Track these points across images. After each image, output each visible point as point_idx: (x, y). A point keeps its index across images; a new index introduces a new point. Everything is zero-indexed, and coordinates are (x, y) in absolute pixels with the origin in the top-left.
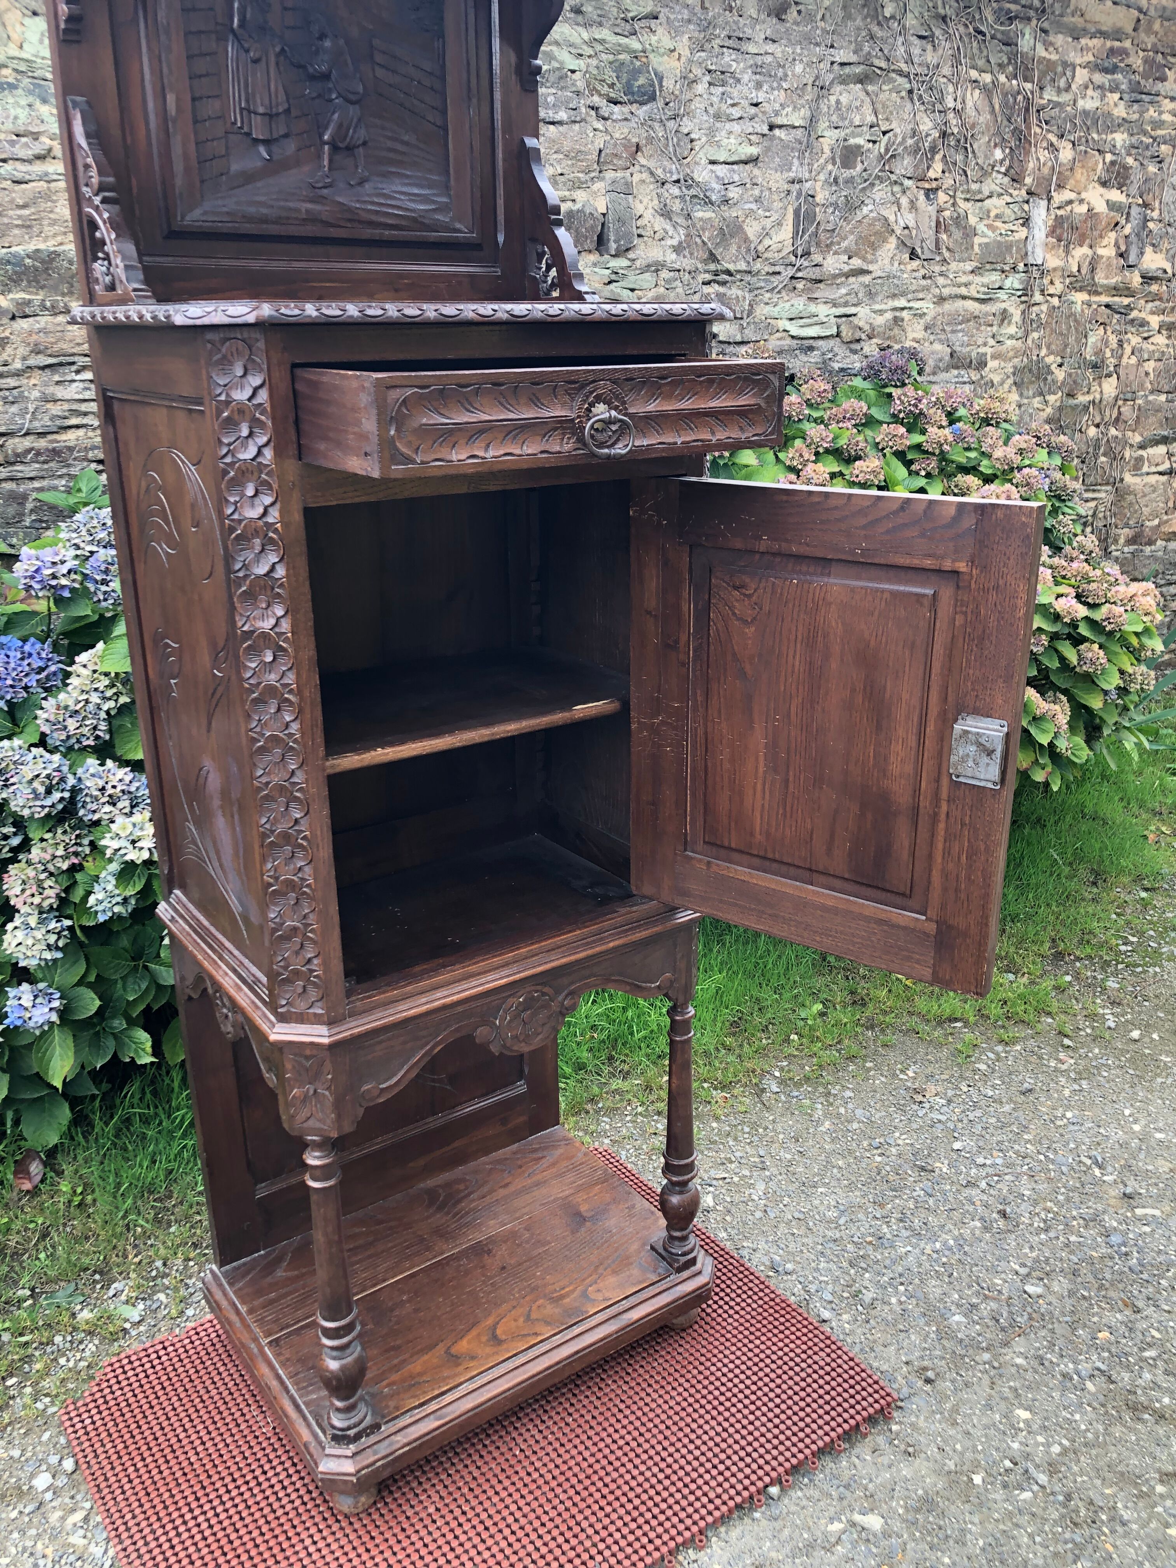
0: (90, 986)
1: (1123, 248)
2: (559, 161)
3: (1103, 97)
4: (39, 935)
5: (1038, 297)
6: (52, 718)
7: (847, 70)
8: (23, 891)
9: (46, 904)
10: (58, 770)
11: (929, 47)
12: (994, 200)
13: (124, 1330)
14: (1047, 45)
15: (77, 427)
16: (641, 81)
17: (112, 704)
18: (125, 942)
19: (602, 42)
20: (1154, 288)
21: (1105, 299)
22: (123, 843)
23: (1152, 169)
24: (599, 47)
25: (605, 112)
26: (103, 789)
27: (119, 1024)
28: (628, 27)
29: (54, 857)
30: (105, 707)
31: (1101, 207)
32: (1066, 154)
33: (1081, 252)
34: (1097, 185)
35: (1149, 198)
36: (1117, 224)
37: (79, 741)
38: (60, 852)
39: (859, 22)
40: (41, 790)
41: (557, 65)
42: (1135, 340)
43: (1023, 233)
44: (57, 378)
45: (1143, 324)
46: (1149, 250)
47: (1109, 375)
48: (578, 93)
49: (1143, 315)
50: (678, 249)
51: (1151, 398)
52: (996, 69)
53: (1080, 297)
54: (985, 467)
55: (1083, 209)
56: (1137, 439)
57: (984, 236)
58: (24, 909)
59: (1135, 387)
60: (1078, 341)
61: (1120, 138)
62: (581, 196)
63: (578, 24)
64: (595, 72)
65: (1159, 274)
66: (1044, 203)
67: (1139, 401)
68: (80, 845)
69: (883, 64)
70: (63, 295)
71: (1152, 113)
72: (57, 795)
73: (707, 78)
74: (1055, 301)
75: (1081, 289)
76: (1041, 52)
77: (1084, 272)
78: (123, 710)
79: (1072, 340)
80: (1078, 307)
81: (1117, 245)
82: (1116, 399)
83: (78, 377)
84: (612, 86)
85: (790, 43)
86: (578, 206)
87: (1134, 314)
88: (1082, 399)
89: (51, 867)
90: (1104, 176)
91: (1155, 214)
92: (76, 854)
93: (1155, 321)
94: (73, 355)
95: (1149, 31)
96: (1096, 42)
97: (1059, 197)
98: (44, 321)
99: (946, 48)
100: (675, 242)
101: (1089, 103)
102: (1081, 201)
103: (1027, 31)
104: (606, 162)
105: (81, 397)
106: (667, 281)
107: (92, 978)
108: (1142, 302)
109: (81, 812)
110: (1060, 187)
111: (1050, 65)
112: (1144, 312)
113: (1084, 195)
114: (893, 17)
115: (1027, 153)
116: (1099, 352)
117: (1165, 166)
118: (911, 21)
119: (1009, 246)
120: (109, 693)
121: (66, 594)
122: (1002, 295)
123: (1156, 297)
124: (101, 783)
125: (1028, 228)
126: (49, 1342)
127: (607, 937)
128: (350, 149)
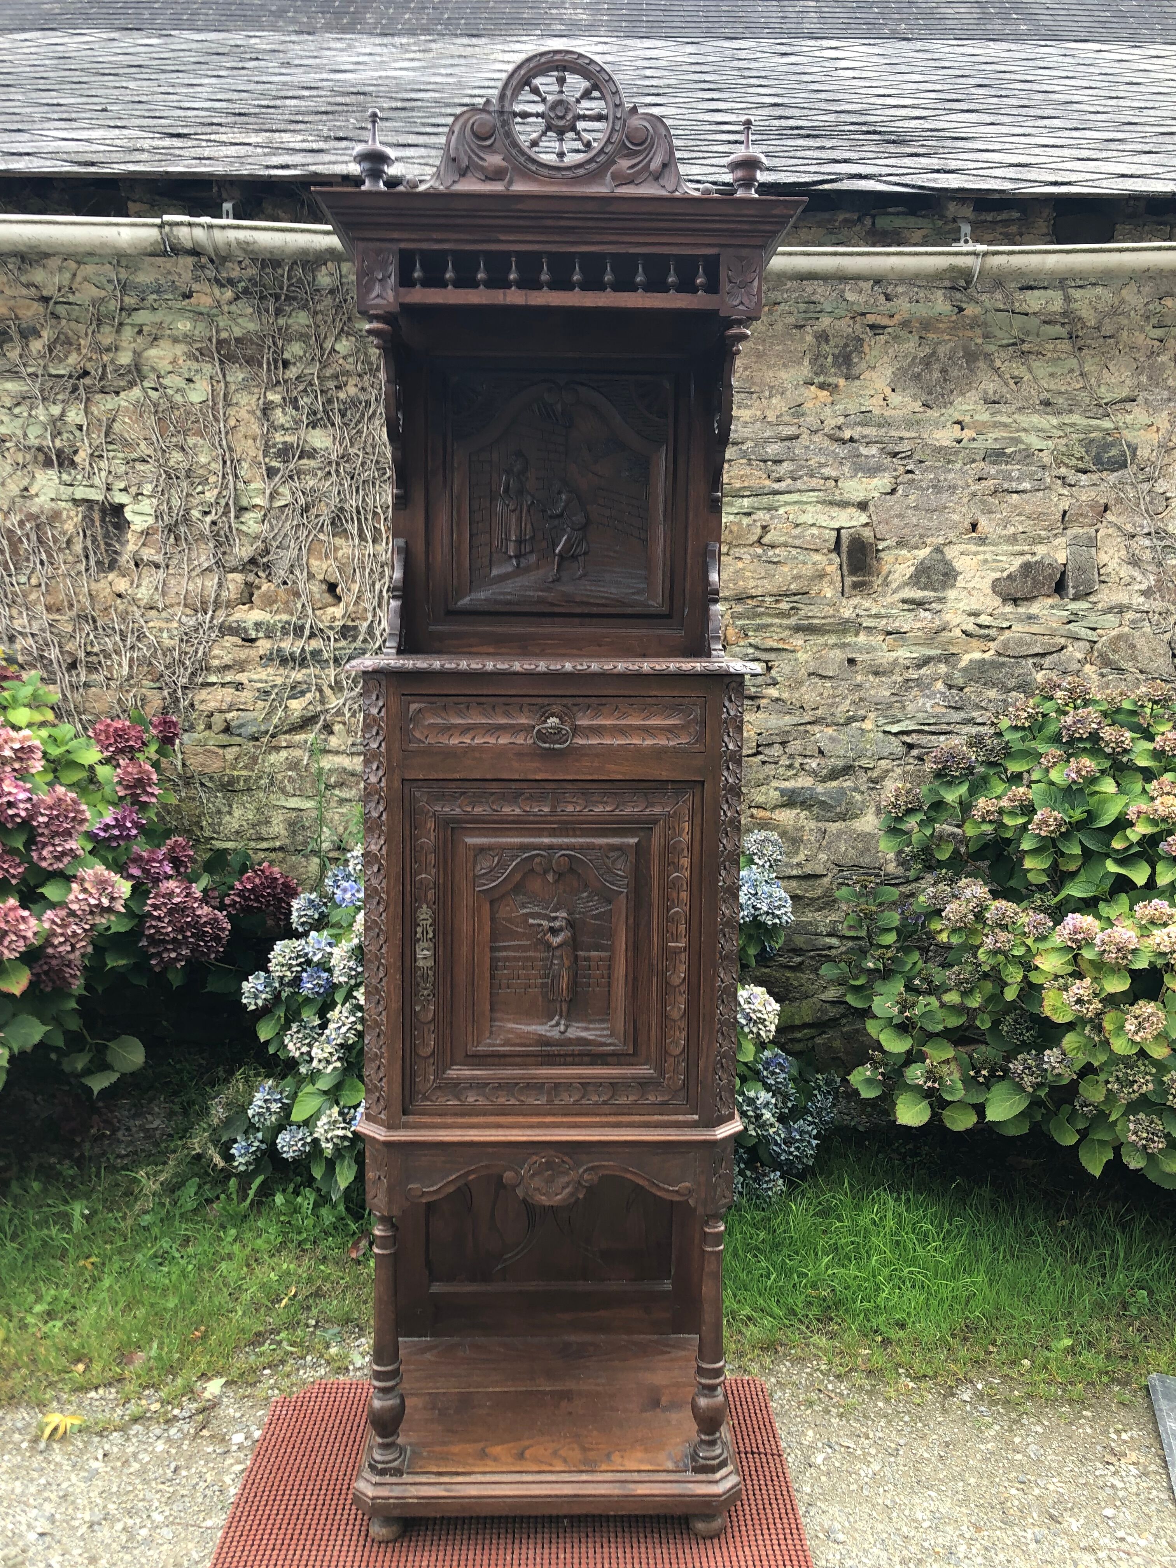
2: (1021, 522)
13: (347, 1369)
16: (1113, 452)
19: (1072, 425)
24: (1069, 430)
25: (1071, 480)
28: (1101, 411)
41: (1023, 446)
48: (1044, 467)
50: (1146, 593)
62: (1041, 550)
63: (1047, 414)
64: (1064, 449)
84: (1081, 459)
86: (1037, 558)
100: (1144, 587)
104: (1070, 521)
106: (1133, 622)
126: (303, 1358)
127: (622, 1131)
128: (574, 557)
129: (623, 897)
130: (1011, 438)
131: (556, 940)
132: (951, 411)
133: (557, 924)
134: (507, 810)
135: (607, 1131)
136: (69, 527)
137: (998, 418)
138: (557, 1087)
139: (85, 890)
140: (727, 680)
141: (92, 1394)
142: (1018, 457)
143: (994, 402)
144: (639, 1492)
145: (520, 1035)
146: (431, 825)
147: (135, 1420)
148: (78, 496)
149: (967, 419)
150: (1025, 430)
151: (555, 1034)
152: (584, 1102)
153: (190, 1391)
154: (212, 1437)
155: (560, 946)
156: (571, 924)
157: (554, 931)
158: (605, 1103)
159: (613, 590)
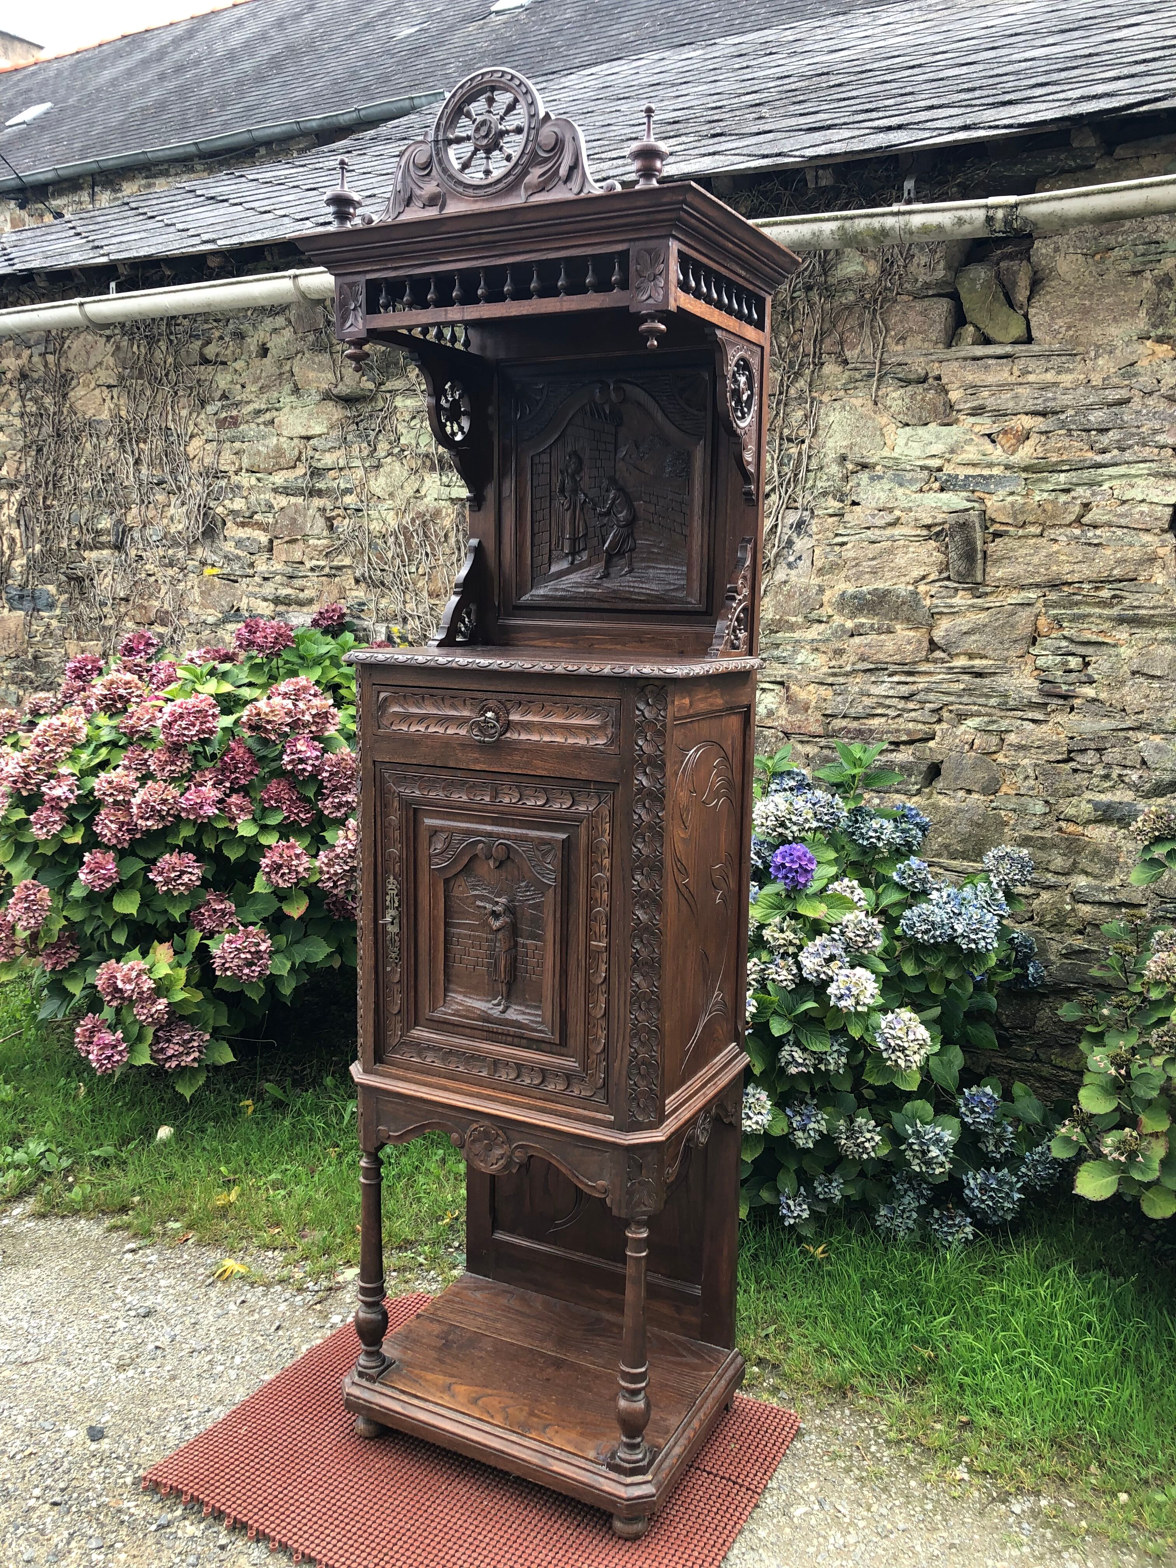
15: (881, 716)
44: (873, 679)
70: (890, 620)
83: (889, 679)
94: (887, 663)
98: (872, 638)
105: (888, 694)
126: (428, 1271)
127: (545, 1117)
128: (621, 554)
129: (551, 890)
131: (496, 924)
133: (498, 909)
134: (455, 796)
135: (533, 1114)
136: (447, 523)
138: (496, 1064)
139: (347, 838)
140: (642, 683)
141: (270, 1254)
144: (555, 1468)
145: (469, 1009)
146: (396, 804)
147: (281, 1281)
148: (453, 496)
151: (496, 1012)
152: (518, 1081)
153: (331, 1271)
154: (321, 1312)
155: (498, 930)
156: (510, 910)
157: (495, 915)
158: (537, 1086)
159: (654, 587)
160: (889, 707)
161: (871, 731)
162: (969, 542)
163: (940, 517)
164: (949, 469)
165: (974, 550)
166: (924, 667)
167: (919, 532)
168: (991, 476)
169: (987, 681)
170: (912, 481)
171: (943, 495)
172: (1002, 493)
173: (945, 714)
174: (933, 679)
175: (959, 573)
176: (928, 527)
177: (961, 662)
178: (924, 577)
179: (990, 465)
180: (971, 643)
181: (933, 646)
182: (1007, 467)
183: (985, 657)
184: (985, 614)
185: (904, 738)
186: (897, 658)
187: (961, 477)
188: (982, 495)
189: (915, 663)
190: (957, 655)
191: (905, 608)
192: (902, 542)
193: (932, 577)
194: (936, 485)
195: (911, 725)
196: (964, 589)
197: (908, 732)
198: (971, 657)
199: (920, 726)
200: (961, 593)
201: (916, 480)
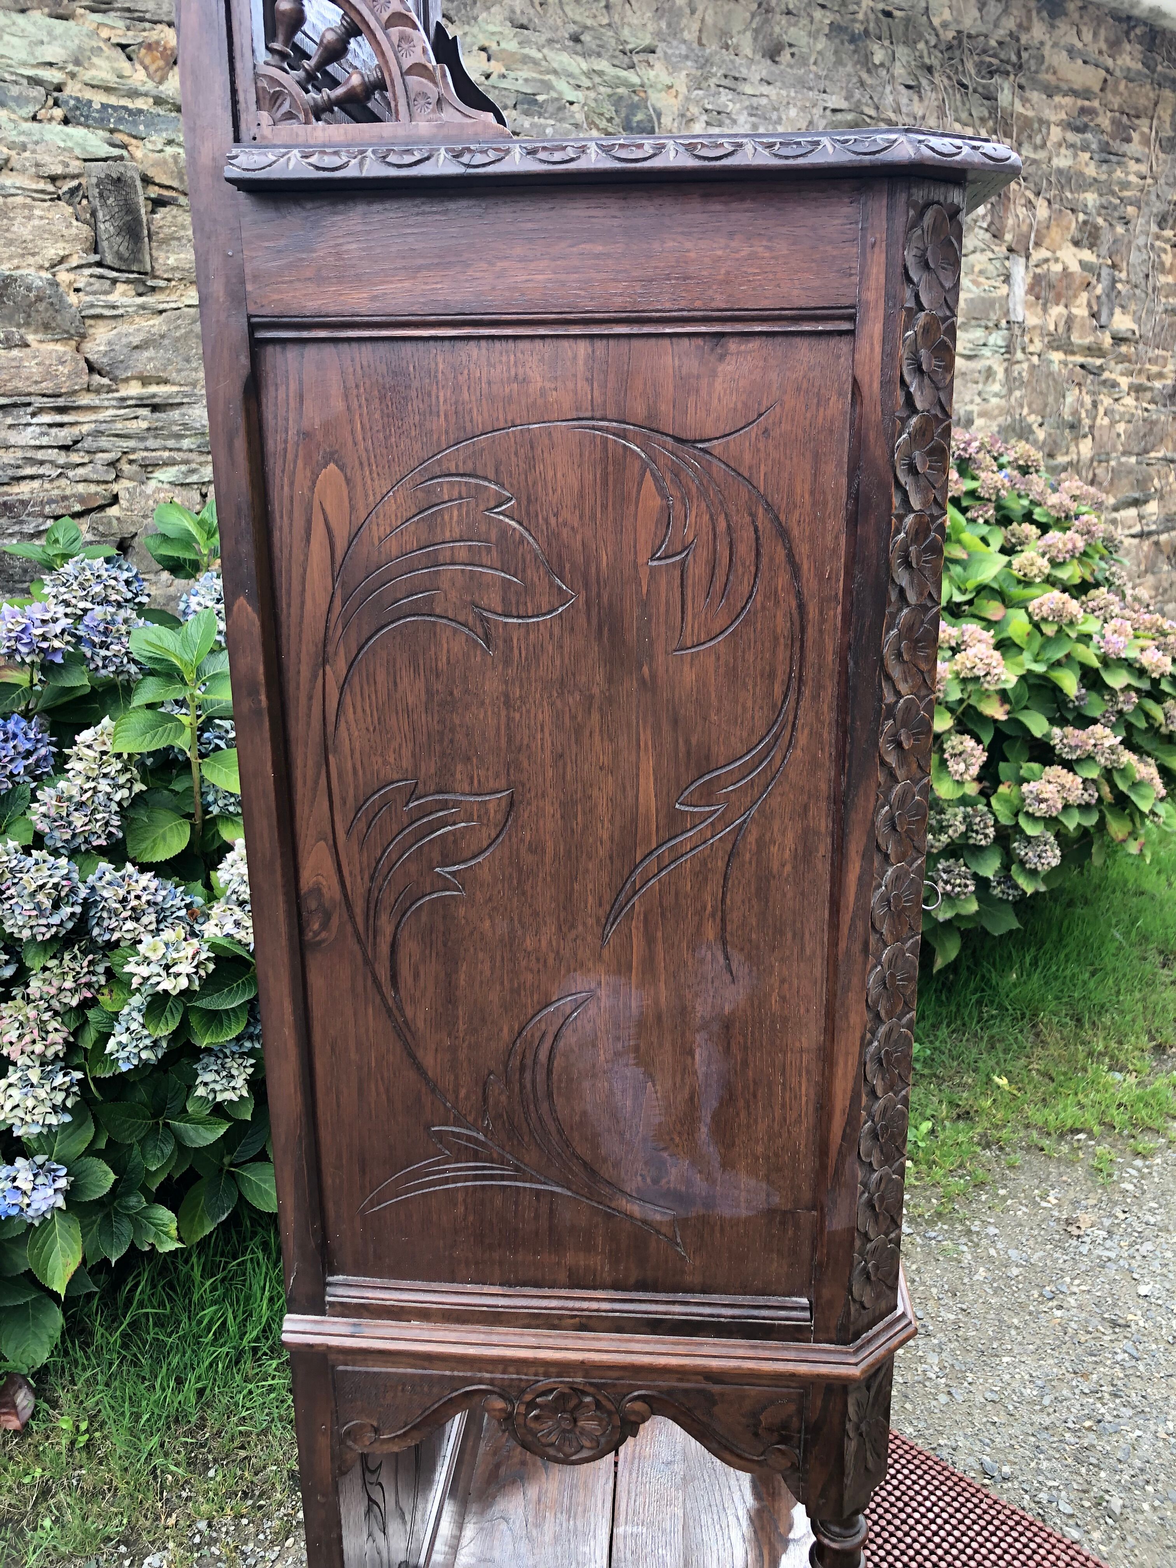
0: (99, 1154)
1: (1095, 308)
3: (1075, 156)
4: (42, 1093)
5: (1019, 355)
6: (53, 813)
7: (839, 116)
8: (21, 1037)
9: (50, 1053)
10: (67, 877)
11: (916, 98)
12: (978, 255)
14: (1025, 101)
15: (32, 478)
16: (640, 117)
17: (124, 793)
18: (142, 1094)
19: (600, 73)
20: (1124, 349)
21: (1080, 359)
22: (155, 969)
23: (1120, 229)
24: (597, 80)
26: (124, 901)
27: (137, 1201)
28: (626, 60)
29: (61, 990)
30: (117, 797)
31: (1075, 267)
32: (1042, 211)
33: (1057, 311)
34: (1070, 245)
35: (1117, 259)
36: (1089, 284)
37: (87, 841)
38: (69, 984)
39: (849, 68)
40: (47, 904)
41: (554, 95)
42: (1106, 401)
43: (1004, 290)
44: (9, 421)
45: (1114, 385)
46: (1118, 311)
47: (1085, 436)
48: (577, 126)
49: (1113, 376)
51: (1123, 459)
52: (977, 122)
53: (1057, 356)
54: (1038, 514)
55: (1057, 268)
56: (1111, 501)
57: (969, 291)
58: (22, 1061)
59: (1108, 448)
60: (1056, 400)
61: (1091, 198)
63: (576, 53)
64: (593, 104)
65: (1129, 335)
66: (1022, 260)
67: (1113, 463)
68: (93, 973)
69: (873, 113)
70: (19, 326)
71: (1119, 174)
72: (67, 911)
73: (705, 117)
74: (1035, 359)
75: (1057, 349)
76: (1019, 108)
77: (1060, 330)
78: (138, 800)
79: (1051, 399)
80: (1055, 367)
81: (1089, 305)
82: (1092, 460)
83: (35, 420)
84: (610, 120)
85: (784, 86)
87: (1106, 375)
88: (1061, 459)
89: (56, 1004)
90: (1078, 236)
91: (1123, 275)
92: (89, 985)
93: (1124, 382)
94: (29, 394)
95: (1116, 92)
96: (1068, 101)
97: (1038, 255)
99: (932, 98)
101: (1063, 161)
102: (1057, 260)
103: (1006, 86)
105: (38, 443)
107: (102, 1144)
108: (1112, 363)
109: (96, 931)
110: (1037, 244)
111: (1027, 123)
112: (1115, 373)
113: (1059, 254)
114: (882, 65)
115: (1007, 209)
116: (1075, 413)
117: (1131, 227)
118: (899, 70)
119: (992, 303)
120: (122, 780)
121: (59, 659)
122: (986, 352)
123: (1123, 359)
124: (122, 892)
125: (1009, 284)
130: (542, 82)
132: (475, 30)
137: (526, 51)
142: (550, 109)
143: (523, 27)
149: (493, 46)
150: (555, 72)
160: (42, 463)
161: (24, 503)
162: (130, 209)
163: (75, 166)
164: (72, 89)
165: (137, 220)
166: (85, 400)
167: (41, 185)
168: (140, 111)
169: (175, 414)
170: (21, 101)
171: (70, 130)
172: (157, 140)
173: (125, 467)
174: (102, 416)
175: (119, 256)
176: (53, 179)
177: (134, 390)
178: (63, 260)
179: (134, 94)
180: (147, 361)
181: (92, 368)
182: (159, 101)
183: (166, 382)
184: (157, 320)
185: (78, 508)
186: (47, 386)
187: (96, 106)
188: (126, 139)
189: (74, 393)
190: (127, 380)
191: (41, 307)
192: (19, 200)
193: (74, 261)
194: (58, 113)
195: (81, 488)
196: (127, 282)
197: (81, 499)
198: (145, 381)
199: (93, 488)
200: (121, 287)
201: (27, 100)
